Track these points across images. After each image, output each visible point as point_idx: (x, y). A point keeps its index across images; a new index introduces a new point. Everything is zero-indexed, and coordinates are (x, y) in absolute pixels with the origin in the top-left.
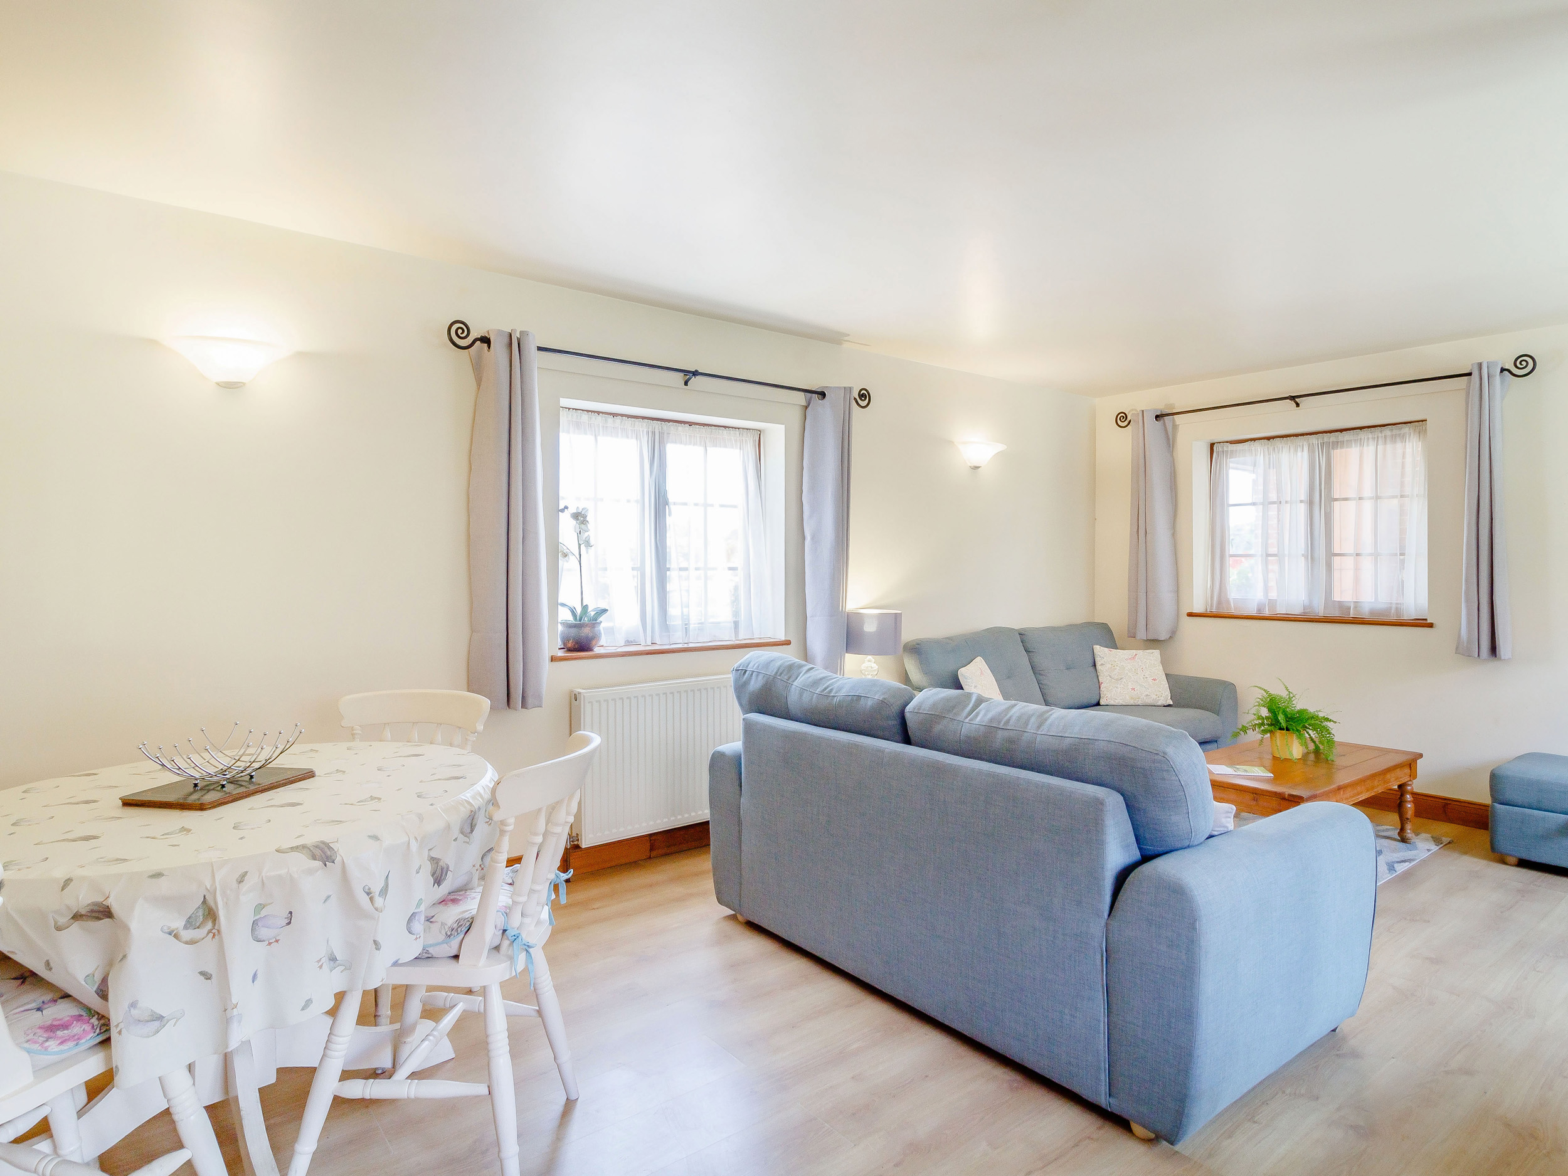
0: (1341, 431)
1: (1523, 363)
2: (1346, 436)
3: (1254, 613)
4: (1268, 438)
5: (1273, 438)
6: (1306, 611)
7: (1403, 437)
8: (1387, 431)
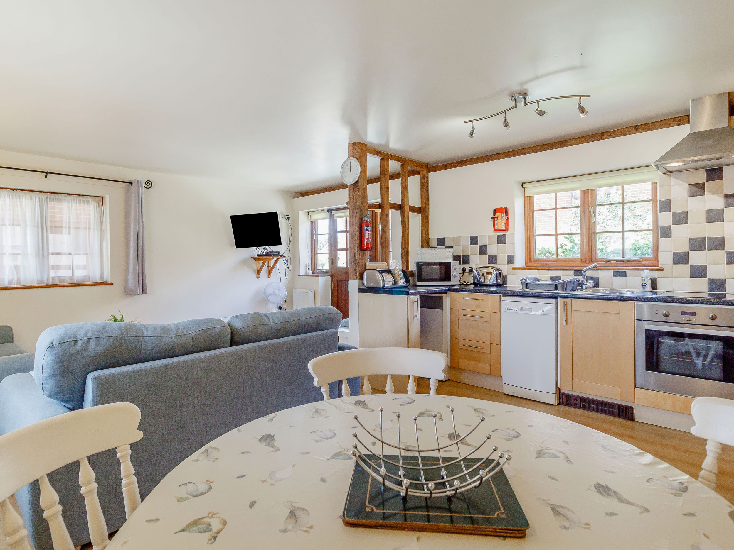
0: (58, 193)
1: (148, 183)
2: (60, 196)
3: (6, 286)
4: (13, 190)
5: (16, 190)
6: (39, 283)
7: (88, 202)
8: (81, 198)
